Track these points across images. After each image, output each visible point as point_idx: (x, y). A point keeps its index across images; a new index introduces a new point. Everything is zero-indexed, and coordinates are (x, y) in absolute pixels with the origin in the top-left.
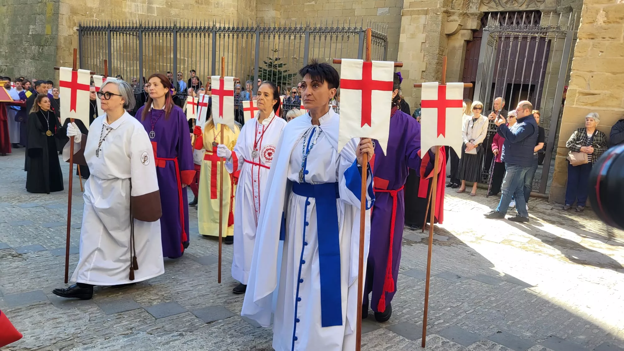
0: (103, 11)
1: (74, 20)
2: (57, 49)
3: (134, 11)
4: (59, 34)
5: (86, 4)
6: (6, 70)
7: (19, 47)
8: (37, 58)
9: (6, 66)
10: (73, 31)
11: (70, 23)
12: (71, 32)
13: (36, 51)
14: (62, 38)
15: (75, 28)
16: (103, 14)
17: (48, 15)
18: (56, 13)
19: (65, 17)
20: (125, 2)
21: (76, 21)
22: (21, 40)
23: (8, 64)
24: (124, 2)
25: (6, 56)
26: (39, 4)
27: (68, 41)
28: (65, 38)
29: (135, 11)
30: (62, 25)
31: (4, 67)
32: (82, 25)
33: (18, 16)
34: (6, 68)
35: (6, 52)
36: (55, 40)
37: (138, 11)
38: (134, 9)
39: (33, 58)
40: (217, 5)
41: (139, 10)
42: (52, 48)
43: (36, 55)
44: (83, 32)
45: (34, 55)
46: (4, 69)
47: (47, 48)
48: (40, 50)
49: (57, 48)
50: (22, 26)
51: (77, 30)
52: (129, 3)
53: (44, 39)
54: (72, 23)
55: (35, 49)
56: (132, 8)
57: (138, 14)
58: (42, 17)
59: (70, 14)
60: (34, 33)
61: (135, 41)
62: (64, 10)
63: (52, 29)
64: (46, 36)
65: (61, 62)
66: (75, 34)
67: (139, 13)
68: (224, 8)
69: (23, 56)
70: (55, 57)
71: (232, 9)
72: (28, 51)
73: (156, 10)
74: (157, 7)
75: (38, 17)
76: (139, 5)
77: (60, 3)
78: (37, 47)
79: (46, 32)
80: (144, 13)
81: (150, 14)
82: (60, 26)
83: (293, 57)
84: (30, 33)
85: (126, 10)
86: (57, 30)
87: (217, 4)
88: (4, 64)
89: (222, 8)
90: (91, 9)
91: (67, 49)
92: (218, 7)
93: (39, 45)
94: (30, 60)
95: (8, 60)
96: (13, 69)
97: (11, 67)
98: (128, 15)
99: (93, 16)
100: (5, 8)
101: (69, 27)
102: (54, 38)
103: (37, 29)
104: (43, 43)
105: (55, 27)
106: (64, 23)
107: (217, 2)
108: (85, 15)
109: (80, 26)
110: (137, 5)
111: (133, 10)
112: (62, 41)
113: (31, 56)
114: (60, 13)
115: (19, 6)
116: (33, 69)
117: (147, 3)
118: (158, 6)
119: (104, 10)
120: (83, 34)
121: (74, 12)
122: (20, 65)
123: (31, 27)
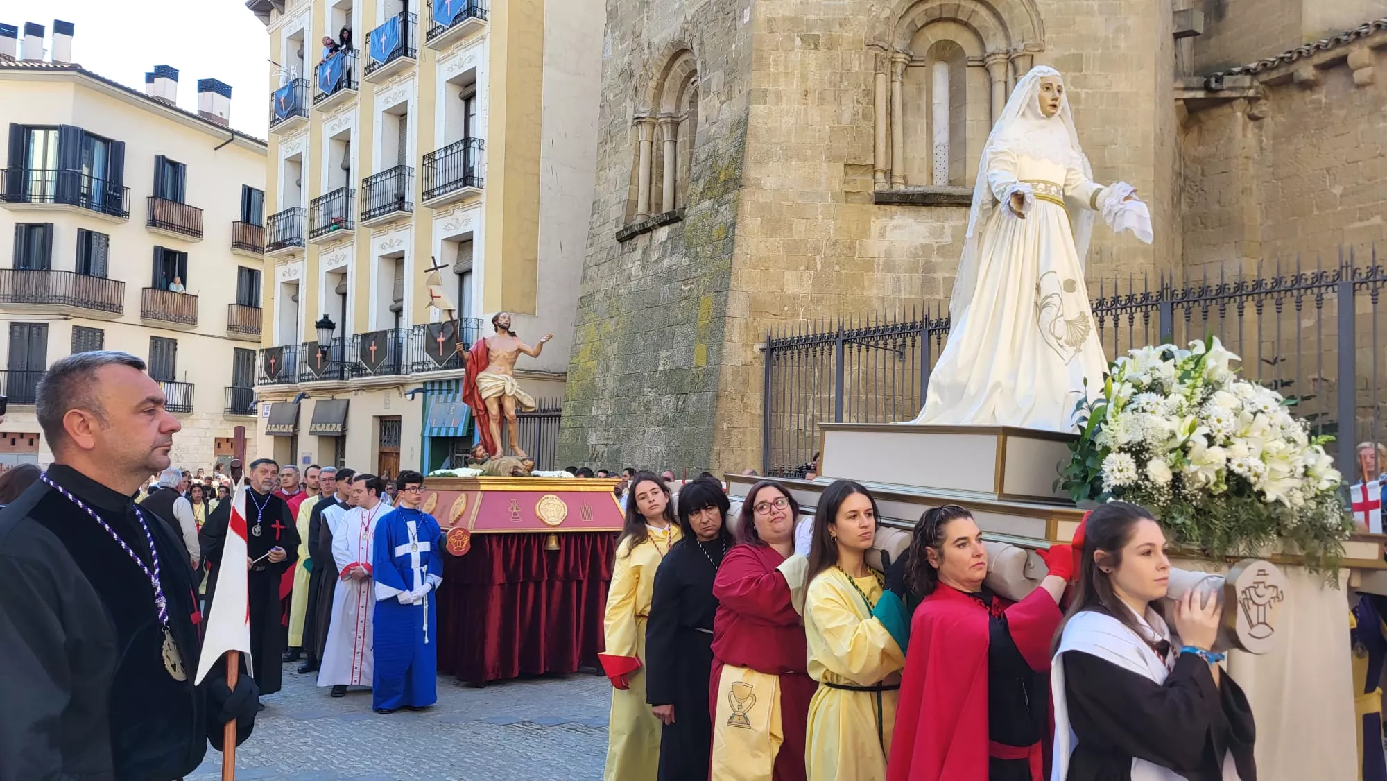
0: (819, 301)
1: (756, 329)
2: (718, 397)
3: (890, 293)
4: (724, 362)
5: (783, 290)
6: (605, 455)
7: (635, 401)
8: (671, 423)
9: (606, 445)
10: (754, 353)
11: (747, 335)
12: (749, 356)
13: (671, 406)
14: (729, 371)
15: (758, 346)
16: (819, 308)
17: (701, 323)
18: (720, 317)
19: (737, 322)
20: (871, 273)
21: (760, 330)
22: (641, 386)
23: (610, 442)
24: (868, 273)
25: (607, 424)
26: (683, 303)
27: (740, 378)
28: (736, 372)
29: (893, 292)
30: (731, 341)
31: (600, 449)
32: (774, 338)
33: (638, 335)
34: (606, 449)
35: (607, 416)
36: (713, 377)
37: (900, 291)
38: (890, 288)
39: (663, 424)
40: (1098, 257)
41: (902, 289)
42: (708, 396)
43: (670, 416)
44: (775, 353)
45: (666, 416)
46: (601, 453)
47: (694, 397)
48: (680, 403)
49: (718, 395)
50: (643, 355)
51: (762, 350)
52: (879, 277)
53: (690, 377)
54: (751, 337)
55: (668, 402)
56: (886, 287)
57: (900, 300)
58: (689, 329)
59: (747, 315)
60: (668, 367)
61: (890, 364)
62: (737, 307)
63: (708, 351)
64: (694, 371)
65: (725, 426)
66: (757, 359)
67: (903, 296)
68: (1119, 260)
69: (643, 420)
70: (712, 416)
71: (1141, 260)
72: (654, 409)
73: (942, 285)
74: (944, 279)
75: (679, 329)
76: (902, 278)
77: (730, 293)
78: (673, 397)
79: (694, 362)
80: (913, 296)
81: (928, 296)
82: (728, 345)
83: (1316, 376)
84: (661, 368)
85: (873, 293)
86: (719, 353)
87: (1097, 253)
88: (603, 442)
89: (1112, 262)
90: (794, 298)
91: (739, 397)
92: (1101, 261)
93: (679, 392)
94: (656, 428)
95: (611, 433)
96: (619, 449)
97: (616, 447)
98: (877, 305)
99: (798, 315)
100: (613, 321)
101: (745, 345)
102: (712, 373)
103: (675, 359)
104: (686, 388)
105: (714, 348)
106: (736, 338)
107: (1097, 249)
108: (781, 313)
109: (769, 338)
110: (899, 280)
111: (888, 291)
112: (729, 378)
113: (658, 418)
114: (729, 314)
115: (642, 312)
116: (660, 449)
117: (921, 270)
118: (947, 275)
119: (822, 298)
120: (775, 356)
121: (756, 309)
122: (634, 443)
123: (664, 354)
